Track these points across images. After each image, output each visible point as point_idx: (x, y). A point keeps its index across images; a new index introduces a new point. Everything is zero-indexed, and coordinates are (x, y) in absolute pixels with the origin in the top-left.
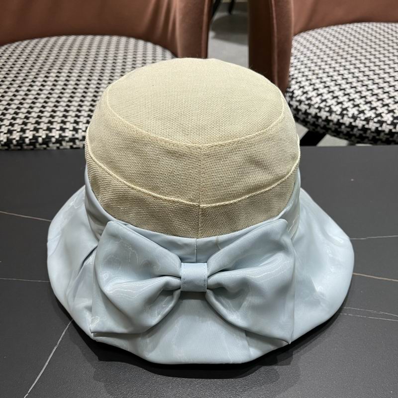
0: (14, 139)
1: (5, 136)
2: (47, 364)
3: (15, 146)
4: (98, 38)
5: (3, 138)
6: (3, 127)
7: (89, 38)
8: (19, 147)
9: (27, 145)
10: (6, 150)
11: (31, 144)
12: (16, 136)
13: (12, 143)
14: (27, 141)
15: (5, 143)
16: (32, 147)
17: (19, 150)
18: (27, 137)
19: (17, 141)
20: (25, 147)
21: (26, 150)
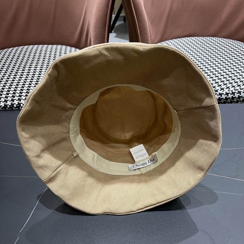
0: (8, 105)
1: (3, 103)
2: (31, 214)
3: (8, 108)
4: (50, 46)
5: (2, 104)
6: (2, 98)
7: (45, 46)
8: (11, 109)
9: (15, 108)
10: (4, 110)
11: (17, 107)
12: (9, 103)
13: (7, 107)
14: (15, 106)
15: (3, 107)
16: (17, 109)
17: (11, 110)
18: (15, 104)
19: (9, 106)
20: (14, 109)
21: (15, 110)
